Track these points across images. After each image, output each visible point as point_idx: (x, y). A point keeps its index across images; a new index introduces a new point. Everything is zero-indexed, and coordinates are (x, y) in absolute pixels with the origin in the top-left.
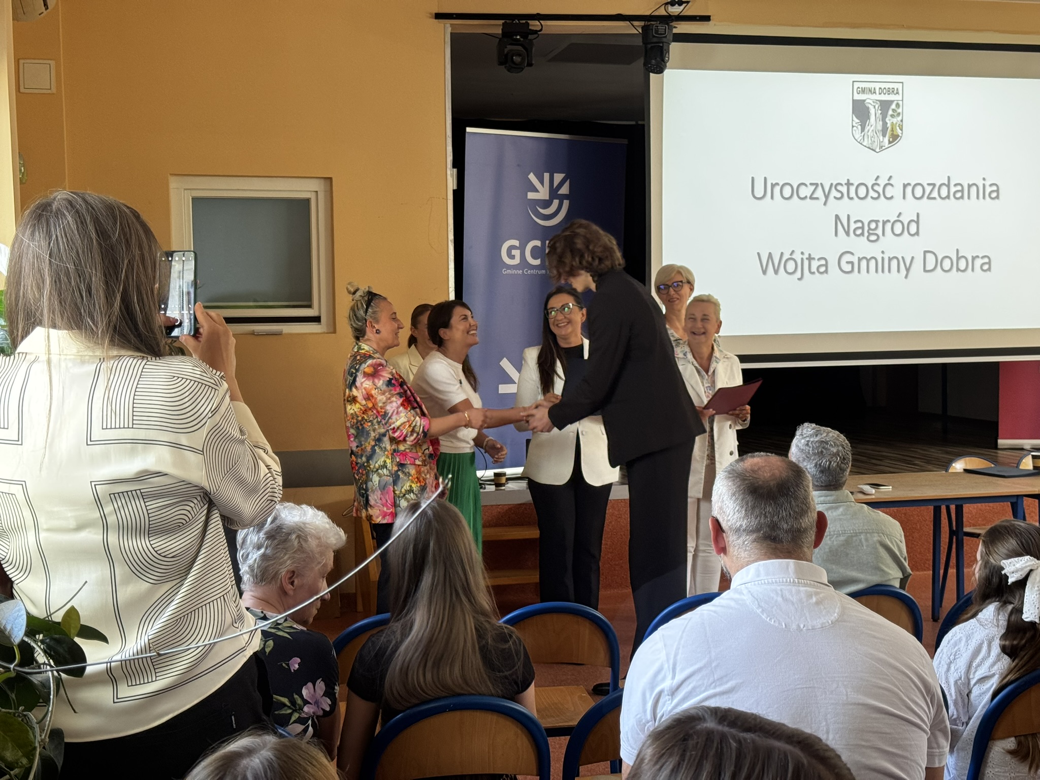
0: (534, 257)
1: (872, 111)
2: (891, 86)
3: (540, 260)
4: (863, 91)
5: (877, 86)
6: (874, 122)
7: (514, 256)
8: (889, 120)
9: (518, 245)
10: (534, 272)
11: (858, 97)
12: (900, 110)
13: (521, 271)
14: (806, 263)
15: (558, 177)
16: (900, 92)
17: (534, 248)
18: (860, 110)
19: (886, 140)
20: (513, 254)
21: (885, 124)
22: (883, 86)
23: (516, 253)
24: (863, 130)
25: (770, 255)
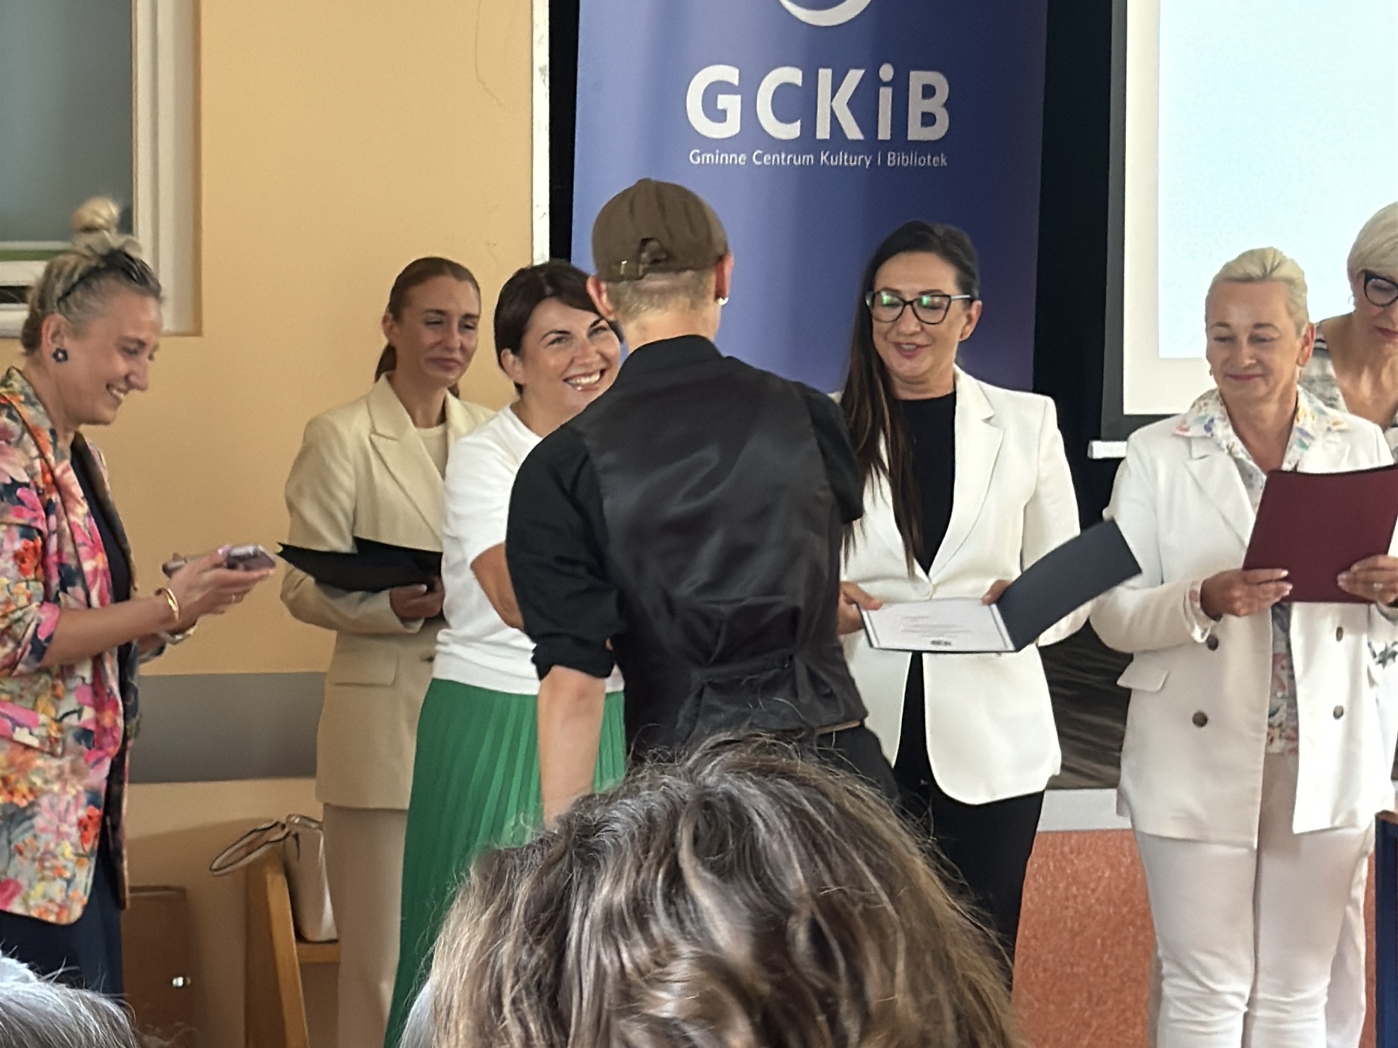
0: (782, 115)
3: (798, 123)
7: (724, 112)
9: (736, 82)
10: (782, 158)
13: (743, 156)
17: (783, 91)
20: (720, 107)
23: (731, 103)
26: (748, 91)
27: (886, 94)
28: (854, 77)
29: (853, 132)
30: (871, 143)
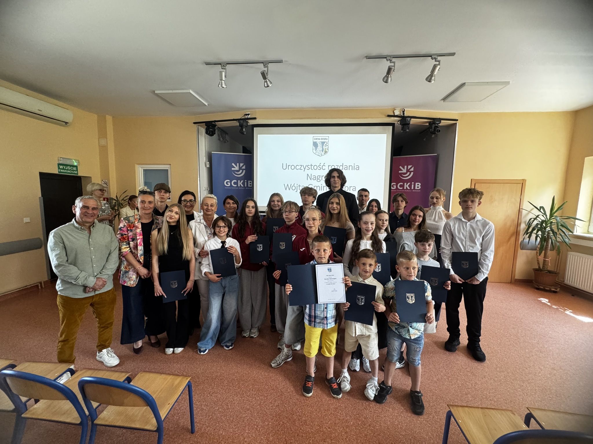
1: (319, 145)
2: (325, 137)
4: (316, 139)
5: (321, 138)
6: (320, 148)
8: (324, 147)
11: (314, 141)
12: (327, 144)
14: (298, 187)
15: (241, 165)
16: (328, 139)
18: (315, 145)
19: (323, 153)
21: (323, 148)
22: (322, 137)
24: (316, 150)
25: (288, 185)
26: (231, 182)
27: (246, 183)
28: (242, 181)
29: (242, 186)
30: (244, 186)
